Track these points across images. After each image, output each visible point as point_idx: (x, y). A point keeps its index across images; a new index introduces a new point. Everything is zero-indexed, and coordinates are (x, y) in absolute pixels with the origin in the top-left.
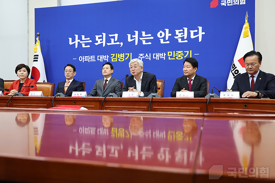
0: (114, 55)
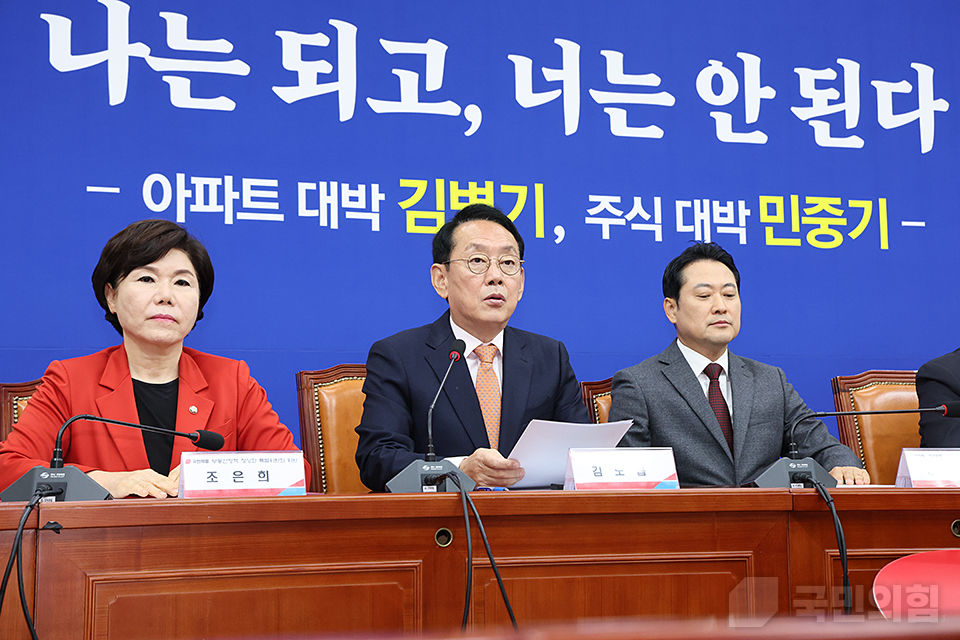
0: (421, 186)
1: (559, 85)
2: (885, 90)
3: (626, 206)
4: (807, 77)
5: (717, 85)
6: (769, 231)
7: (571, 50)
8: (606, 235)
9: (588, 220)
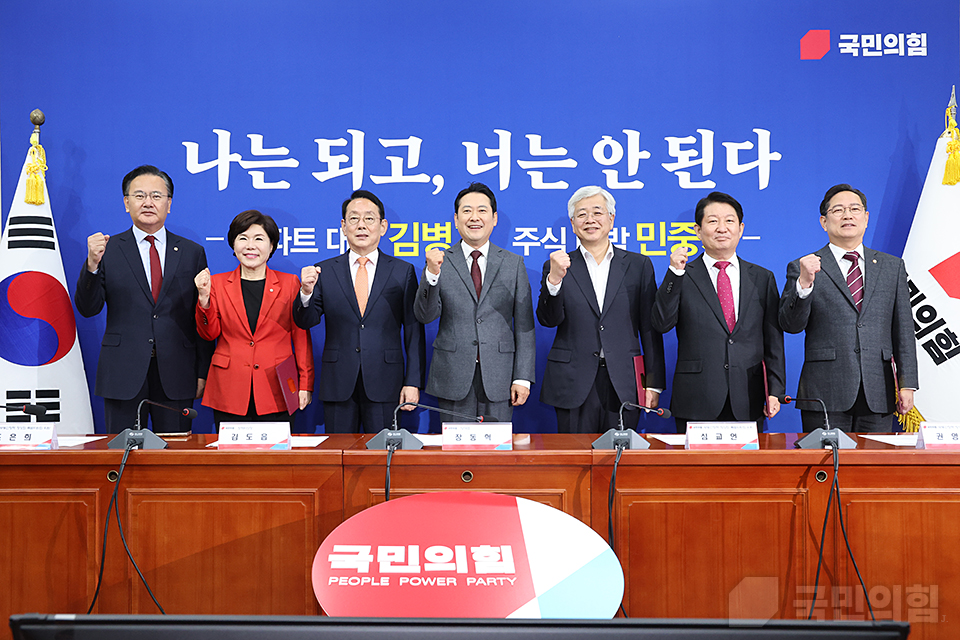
0: (404, 227)
1: (496, 158)
2: (732, 149)
3: (541, 234)
4: (674, 143)
5: (608, 152)
6: (643, 246)
7: (505, 137)
8: (527, 253)
9: (515, 244)
